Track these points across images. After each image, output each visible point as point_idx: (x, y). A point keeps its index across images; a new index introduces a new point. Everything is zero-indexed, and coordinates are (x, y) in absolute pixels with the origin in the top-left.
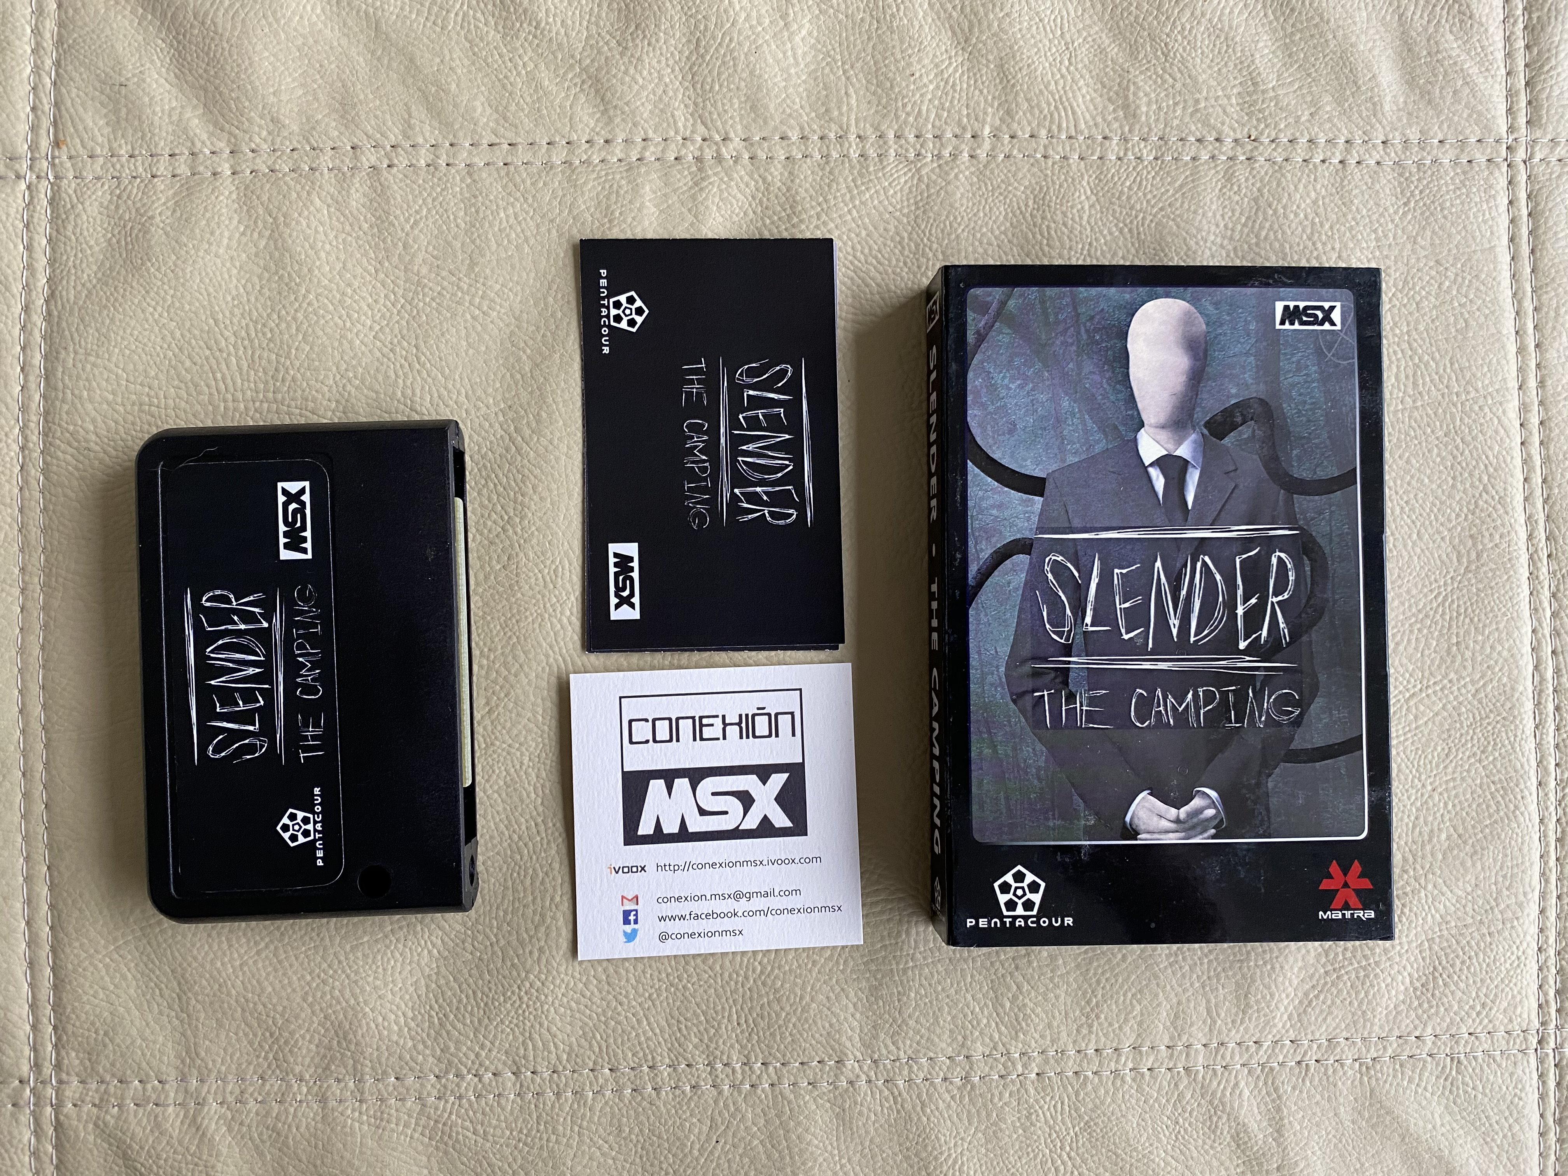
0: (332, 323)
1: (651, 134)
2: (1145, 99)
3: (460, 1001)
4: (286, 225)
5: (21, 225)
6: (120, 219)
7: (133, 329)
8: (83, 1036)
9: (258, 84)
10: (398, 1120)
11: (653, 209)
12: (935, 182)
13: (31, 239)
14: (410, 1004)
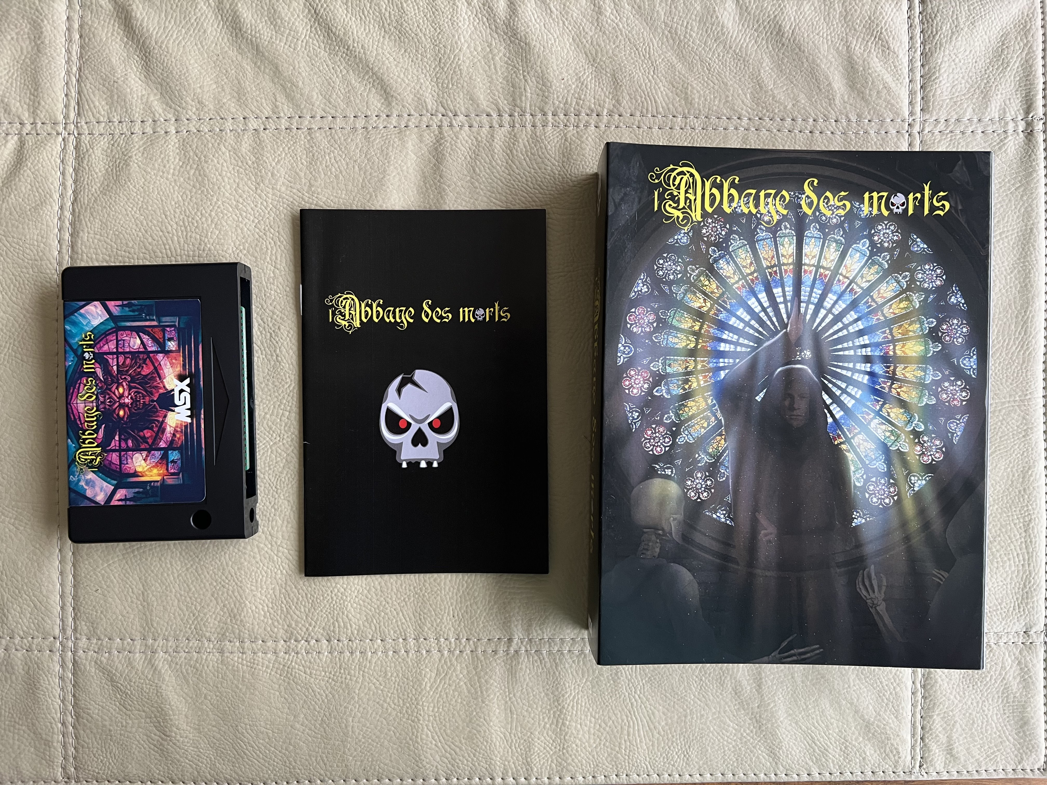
0: (231, 218)
1: (412, 112)
2: (697, 95)
3: (298, 599)
4: (206, 162)
5: (59, 161)
6: (113, 157)
7: (120, 220)
8: (89, 613)
9: (191, 82)
10: (263, 664)
11: (413, 156)
12: (574, 142)
13: (64, 168)
14: (271, 600)
